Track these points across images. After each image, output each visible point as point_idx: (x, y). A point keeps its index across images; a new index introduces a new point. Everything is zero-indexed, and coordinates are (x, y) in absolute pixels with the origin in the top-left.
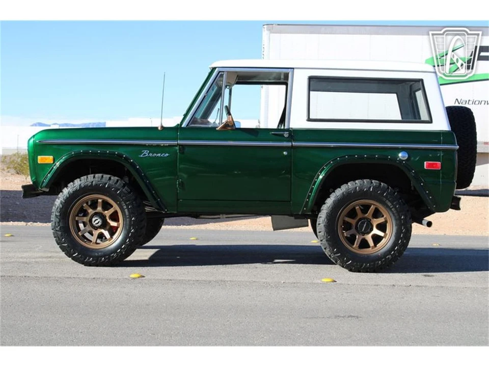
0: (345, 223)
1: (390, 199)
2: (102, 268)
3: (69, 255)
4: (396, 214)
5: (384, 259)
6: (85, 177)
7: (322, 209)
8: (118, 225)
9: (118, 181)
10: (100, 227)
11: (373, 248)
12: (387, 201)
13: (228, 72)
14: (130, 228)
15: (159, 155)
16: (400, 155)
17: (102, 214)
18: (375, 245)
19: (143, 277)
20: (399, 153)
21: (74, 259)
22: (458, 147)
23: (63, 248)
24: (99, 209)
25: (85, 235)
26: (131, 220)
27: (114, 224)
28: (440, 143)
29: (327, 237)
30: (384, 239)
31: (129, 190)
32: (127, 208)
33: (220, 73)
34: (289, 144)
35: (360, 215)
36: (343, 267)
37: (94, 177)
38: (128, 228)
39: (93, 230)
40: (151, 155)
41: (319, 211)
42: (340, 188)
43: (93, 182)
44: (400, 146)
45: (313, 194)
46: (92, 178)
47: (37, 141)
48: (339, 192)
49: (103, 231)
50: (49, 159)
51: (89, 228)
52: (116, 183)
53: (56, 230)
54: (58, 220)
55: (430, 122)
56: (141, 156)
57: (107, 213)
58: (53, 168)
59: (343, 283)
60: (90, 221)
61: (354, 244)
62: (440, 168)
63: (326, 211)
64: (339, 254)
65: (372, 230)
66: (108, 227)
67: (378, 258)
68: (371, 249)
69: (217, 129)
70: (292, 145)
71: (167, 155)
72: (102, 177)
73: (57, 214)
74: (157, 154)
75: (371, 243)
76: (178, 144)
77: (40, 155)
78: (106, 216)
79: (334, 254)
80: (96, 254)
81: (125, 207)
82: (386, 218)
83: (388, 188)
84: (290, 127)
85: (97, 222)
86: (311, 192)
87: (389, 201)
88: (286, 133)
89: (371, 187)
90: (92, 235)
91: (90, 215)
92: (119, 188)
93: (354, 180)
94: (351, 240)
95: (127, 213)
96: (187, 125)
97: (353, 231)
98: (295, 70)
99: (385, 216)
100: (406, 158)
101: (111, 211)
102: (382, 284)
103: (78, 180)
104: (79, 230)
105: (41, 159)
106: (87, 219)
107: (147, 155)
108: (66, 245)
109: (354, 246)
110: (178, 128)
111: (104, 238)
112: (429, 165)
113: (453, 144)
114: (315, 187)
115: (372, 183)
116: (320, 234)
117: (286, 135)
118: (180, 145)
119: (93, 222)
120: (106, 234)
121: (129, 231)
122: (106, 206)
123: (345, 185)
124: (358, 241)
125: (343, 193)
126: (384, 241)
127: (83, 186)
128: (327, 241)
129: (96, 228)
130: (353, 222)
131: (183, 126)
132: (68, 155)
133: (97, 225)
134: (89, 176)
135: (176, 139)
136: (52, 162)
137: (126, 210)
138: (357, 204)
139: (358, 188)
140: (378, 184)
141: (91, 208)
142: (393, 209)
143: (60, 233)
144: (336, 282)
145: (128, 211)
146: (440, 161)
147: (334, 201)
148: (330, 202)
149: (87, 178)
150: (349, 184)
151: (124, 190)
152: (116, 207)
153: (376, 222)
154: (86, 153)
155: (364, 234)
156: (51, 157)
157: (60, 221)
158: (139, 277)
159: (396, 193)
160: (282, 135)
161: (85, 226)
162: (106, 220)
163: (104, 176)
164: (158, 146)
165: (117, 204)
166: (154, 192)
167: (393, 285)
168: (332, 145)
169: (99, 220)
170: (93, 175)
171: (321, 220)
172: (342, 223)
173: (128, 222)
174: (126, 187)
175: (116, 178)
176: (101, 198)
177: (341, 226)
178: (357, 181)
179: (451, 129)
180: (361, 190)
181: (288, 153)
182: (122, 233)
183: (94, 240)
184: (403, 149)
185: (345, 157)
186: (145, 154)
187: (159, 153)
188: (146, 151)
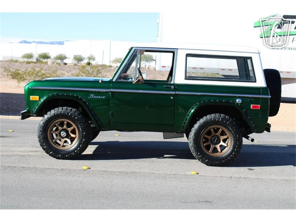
0: (205, 138)
1: (231, 126)
2: (66, 160)
3: (47, 152)
4: (234, 134)
5: (226, 159)
6: (57, 108)
7: (192, 130)
8: (75, 136)
9: (76, 111)
10: (65, 137)
11: (220, 152)
12: (229, 127)
13: (140, 50)
14: (82, 138)
15: (100, 97)
16: (237, 100)
17: (66, 129)
18: (221, 151)
19: (90, 168)
20: (237, 99)
21: (50, 155)
22: (270, 97)
23: (44, 149)
24: (65, 127)
25: (57, 141)
26: (83, 134)
27: (73, 136)
28: (260, 95)
29: (194, 146)
30: (226, 148)
31: (82, 117)
32: (81, 127)
33: (136, 51)
34: (174, 93)
35: (213, 134)
36: (203, 163)
37: (62, 109)
38: (81, 138)
39: (61, 138)
40: (95, 97)
41: (190, 131)
42: (202, 118)
43: (61, 112)
44: (238, 95)
45: (187, 121)
46: (61, 109)
47: (30, 88)
48: (202, 121)
49: (67, 139)
50: (36, 98)
51: (59, 138)
52: (75, 113)
53: (40, 139)
54: (41, 133)
55: (255, 82)
56: (89, 97)
57: (70, 129)
58: (39, 103)
59: (203, 175)
60: (60, 133)
61: (209, 150)
62: (260, 109)
63: (194, 132)
64: (201, 156)
65: (220, 142)
66: (70, 137)
67: (223, 159)
68: (219, 153)
69: (133, 83)
70: (176, 93)
71: (104, 97)
72: (67, 109)
73: (41, 129)
74: (98, 96)
75: (219, 150)
76: (110, 91)
77: (31, 95)
78: (68, 131)
79: (198, 156)
80: (63, 153)
81: (80, 127)
82: (228, 136)
83: (230, 119)
84: (175, 82)
85: (63, 134)
86: (186, 120)
87: (230, 127)
88: (172, 86)
89: (220, 118)
90: (61, 141)
91: (60, 130)
92: (77, 115)
93: (210, 114)
94: (208, 148)
95: (81, 130)
96: (116, 80)
97: (209, 143)
98: (178, 50)
99: (227, 135)
100: (240, 102)
101: (72, 128)
102: (225, 176)
103: (53, 110)
104: (53, 138)
105: (32, 98)
106: (58, 133)
107: (93, 97)
108: (46, 147)
109: (210, 151)
110: (111, 81)
111: (67, 143)
112: (253, 107)
113: (268, 95)
114: (188, 118)
115: (221, 116)
116: (191, 144)
117: (172, 87)
118: (112, 92)
119: (61, 134)
120: (69, 141)
121: (82, 140)
122: (69, 125)
123: (205, 116)
124: (211, 149)
125: (204, 121)
127: (56, 114)
128: (194, 148)
129: (63, 138)
130: (209, 137)
131: (113, 81)
132: (48, 96)
133: (63, 136)
134: (59, 108)
135: (109, 88)
136: (38, 100)
137: (80, 128)
138: (211, 128)
139: (212, 119)
140: (224, 117)
141: (61, 126)
142: (232, 131)
143: (42, 140)
144: (199, 174)
145: (82, 129)
146: (259, 105)
147: (199, 126)
148: (196, 126)
149: (58, 109)
150: (208, 116)
151: (79, 117)
152: (74, 126)
153: (222, 138)
154: (58, 95)
155: (215, 144)
156: (38, 97)
157: (42, 133)
158: (87, 169)
159: (234, 122)
160: (170, 88)
161: (57, 136)
162: (69, 133)
163: (68, 108)
164: (99, 92)
165: (75, 124)
166: (96, 118)
167: (231, 177)
168: (199, 94)
169: (65, 133)
170: (61, 108)
171: (191, 137)
172: (203, 138)
173: (81, 135)
174: (80, 115)
175: (75, 109)
176: (66, 121)
177: (203, 140)
178: (212, 115)
179: (267, 86)
180: (214, 120)
181: (173, 98)
182: (78, 141)
183: (62, 145)
184: (239, 97)
185: (206, 101)
186: (91, 97)
187: (100, 96)
188: (92, 95)
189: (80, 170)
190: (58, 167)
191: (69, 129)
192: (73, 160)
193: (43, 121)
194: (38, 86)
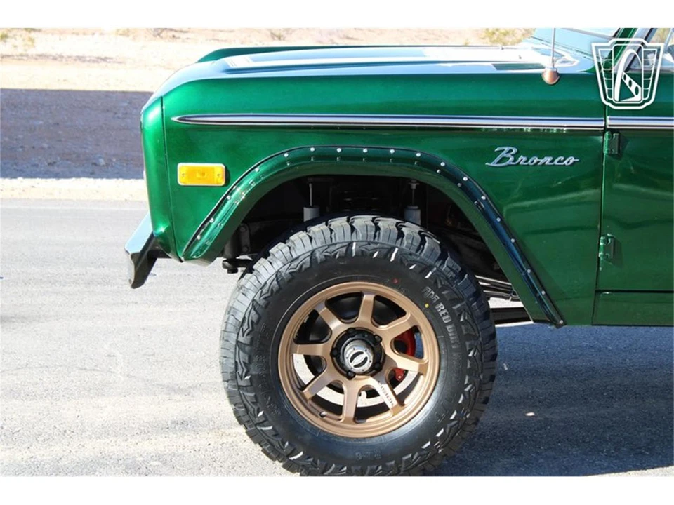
3: (277, 456)
8: (420, 367)
10: (367, 373)
14: (461, 380)
15: (547, 160)
17: (369, 333)
23: (255, 436)
24: (364, 319)
25: (319, 394)
26: (464, 358)
27: (402, 362)
32: (455, 321)
38: (453, 378)
39: (343, 379)
40: (522, 159)
43: (350, 244)
47: (175, 119)
49: (371, 381)
50: (213, 173)
51: (329, 374)
53: (239, 387)
54: (243, 357)
56: (494, 164)
57: (389, 332)
58: (225, 200)
60: (337, 353)
66: (386, 372)
71: (572, 160)
73: (241, 339)
74: (541, 157)
76: (605, 127)
77: (182, 161)
81: (446, 319)
85: (358, 360)
90: (340, 390)
91: (335, 336)
92: (430, 261)
95: (453, 337)
101: (398, 327)
103: (303, 235)
105: (187, 173)
106: (324, 349)
107: (510, 162)
108: (269, 428)
118: (612, 131)
119: (347, 359)
121: (459, 389)
122: (387, 311)
127: (320, 256)
129: (354, 376)
132: (271, 163)
133: (358, 369)
134: (334, 223)
135: (600, 113)
136: (223, 183)
137: (450, 329)
141: (339, 317)
143: (251, 395)
145: (457, 329)
151: (445, 267)
152: (413, 315)
154: (326, 155)
156: (218, 167)
157: (250, 360)
163: (380, 224)
165: (423, 309)
169: (365, 355)
173: (455, 363)
174: (450, 261)
176: (370, 290)
182: (435, 394)
183: (349, 412)
186: (504, 159)
187: (548, 155)
188: (507, 149)
191: (383, 328)
193: (251, 295)
194: (216, 111)
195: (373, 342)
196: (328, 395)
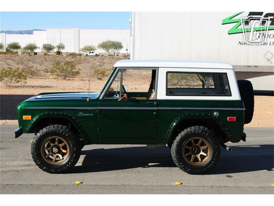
0: (186, 149)
1: (210, 137)
2: (58, 174)
3: (41, 168)
4: (213, 145)
5: (206, 168)
6: (49, 126)
7: (174, 142)
8: (67, 152)
9: (66, 128)
10: (57, 153)
11: (201, 162)
12: (208, 138)
13: (124, 69)
14: (73, 153)
15: (88, 115)
16: (215, 113)
17: (58, 146)
18: (202, 161)
19: (82, 183)
20: (214, 112)
21: (44, 170)
22: (245, 109)
23: (37, 165)
24: (56, 143)
25: (50, 157)
26: (73, 150)
27: (64, 151)
28: (236, 107)
29: (177, 157)
30: (206, 157)
31: (72, 134)
32: (72, 143)
33: (120, 70)
34: (157, 108)
35: (194, 144)
36: (185, 172)
37: (54, 127)
39: (53, 154)
40: (83, 114)
41: (172, 143)
42: (183, 131)
43: (53, 130)
44: (215, 109)
45: (169, 134)
46: (53, 127)
47: (22, 108)
48: (183, 133)
49: (58, 155)
50: (29, 117)
52: (65, 130)
53: (34, 155)
55: (231, 96)
56: (79, 115)
58: (31, 122)
59: (186, 185)
60: (52, 149)
62: (235, 120)
63: (176, 143)
64: (183, 166)
65: (200, 152)
66: (61, 153)
67: (203, 167)
68: (199, 162)
69: (118, 100)
71: (92, 114)
72: (58, 127)
73: (34, 147)
74: (87, 114)
75: (200, 159)
77: (24, 115)
78: (60, 147)
79: (181, 166)
80: (55, 167)
81: (70, 143)
82: (207, 147)
83: (209, 131)
84: (157, 98)
85: (55, 150)
86: (168, 133)
87: (209, 138)
88: (155, 102)
89: (199, 131)
90: (53, 156)
91: (52, 146)
92: (67, 132)
93: (190, 126)
94: (189, 157)
95: (71, 146)
96: (103, 98)
97: (190, 153)
98: (159, 68)
99: (207, 146)
100: (218, 115)
101: (63, 144)
102: (206, 185)
103: (45, 128)
104: (46, 154)
105: (25, 117)
106: (50, 149)
107: (81, 115)
108: (39, 163)
109: (191, 161)
110: (98, 99)
111: (59, 157)
112: (230, 119)
113: (242, 107)
114: (170, 131)
115: (200, 128)
116: (173, 155)
117: (155, 103)
118: (99, 110)
119: (53, 150)
120: (60, 156)
121: (73, 155)
122: (60, 142)
123: (186, 129)
124: (193, 159)
125: (185, 134)
126: (206, 158)
127: (47, 132)
128: (177, 159)
129: (55, 154)
130: (190, 148)
131: (100, 99)
132: (39, 116)
133: (55, 152)
134: (51, 126)
135: (97, 106)
136: (31, 119)
137: (71, 144)
138: (192, 139)
139: (193, 131)
140: (203, 129)
141: (52, 143)
142: (211, 142)
143: (36, 157)
144: (182, 184)
145: (72, 144)
146: (235, 117)
147: (180, 138)
148: (178, 138)
149: (50, 127)
150: (188, 129)
151: (70, 134)
152: (65, 142)
153: (202, 148)
154: (49, 114)
155: (196, 154)
156: (30, 116)
157: (36, 151)
158: (80, 184)
159: (213, 133)
160: (153, 104)
161: (49, 152)
162: (60, 149)
164: (87, 110)
166: (85, 134)
167: (212, 186)
168: (179, 108)
169: (56, 149)
170: (52, 125)
171: (174, 148)
172: (184, 149)
173: (72, 151)
174: (71, 132)
175: (65, 127)
176: (57, 138)
177: (184, 151)
178: (192, 127)
179: (241, 99)
180: (195, 132)
181: (156, 113)
182: (69, 156)
183: (54, 160)
184: (216, 111)
185: (186, 115)
186: (80, 114)
187: (88, 114)
189: (73, 185)
190: (52, 183)
191: (60, 145)
192: (65, 173)
193: (36, 139)
194: (30, 106)
195: (58, 148)
196: (51, 157)
